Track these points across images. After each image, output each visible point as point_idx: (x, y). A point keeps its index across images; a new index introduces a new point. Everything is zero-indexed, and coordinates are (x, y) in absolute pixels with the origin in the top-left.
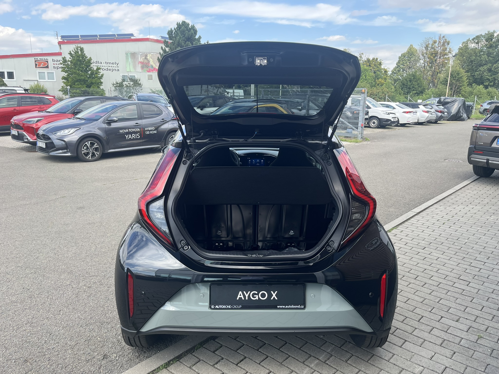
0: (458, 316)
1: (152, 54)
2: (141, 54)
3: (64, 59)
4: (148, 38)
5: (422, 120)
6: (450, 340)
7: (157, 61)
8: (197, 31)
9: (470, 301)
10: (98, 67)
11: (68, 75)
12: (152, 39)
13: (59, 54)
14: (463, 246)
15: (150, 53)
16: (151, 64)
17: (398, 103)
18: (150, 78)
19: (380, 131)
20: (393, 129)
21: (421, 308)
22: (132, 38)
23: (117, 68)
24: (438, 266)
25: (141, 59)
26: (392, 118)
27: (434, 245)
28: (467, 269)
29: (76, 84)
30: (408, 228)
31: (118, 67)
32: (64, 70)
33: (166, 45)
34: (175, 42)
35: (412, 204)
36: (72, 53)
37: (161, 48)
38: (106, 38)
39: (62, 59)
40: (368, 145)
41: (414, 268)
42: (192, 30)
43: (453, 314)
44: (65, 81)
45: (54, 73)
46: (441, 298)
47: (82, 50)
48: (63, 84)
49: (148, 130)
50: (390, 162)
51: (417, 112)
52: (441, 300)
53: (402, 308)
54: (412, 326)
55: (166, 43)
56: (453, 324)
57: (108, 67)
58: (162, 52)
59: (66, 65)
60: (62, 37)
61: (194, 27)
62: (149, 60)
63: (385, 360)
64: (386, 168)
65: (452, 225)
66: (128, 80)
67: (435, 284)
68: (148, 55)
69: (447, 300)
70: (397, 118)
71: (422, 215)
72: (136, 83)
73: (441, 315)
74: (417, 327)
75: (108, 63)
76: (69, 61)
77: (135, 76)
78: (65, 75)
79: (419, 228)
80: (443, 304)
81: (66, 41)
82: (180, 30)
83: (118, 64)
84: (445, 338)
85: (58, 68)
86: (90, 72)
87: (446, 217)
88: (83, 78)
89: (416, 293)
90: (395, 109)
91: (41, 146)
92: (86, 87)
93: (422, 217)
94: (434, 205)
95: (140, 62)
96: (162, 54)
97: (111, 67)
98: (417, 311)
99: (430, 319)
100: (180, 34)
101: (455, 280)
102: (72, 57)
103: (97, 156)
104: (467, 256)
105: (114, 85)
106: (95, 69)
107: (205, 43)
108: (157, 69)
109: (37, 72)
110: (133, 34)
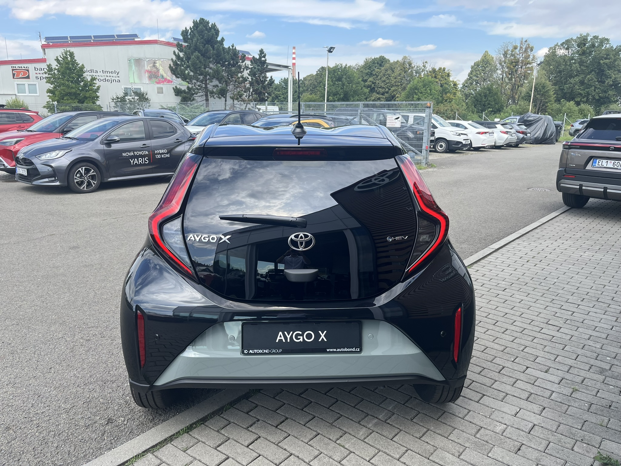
0: (548, 366)
1: (162, 60)
2: (147, 60)
3: (49, 66)
4: (156, 40)
5: (500, 143)
6: (538, 394)
7: (169, 69)
8: (219, 32)
9: (561, 349)
10: (93, 77)
11: (55, 88)
12: (161, 41)
13: (43, 61)
14: (551, 286)
15: (159, 59)
16: (161, 73)
17: (470, 122)
18: (160, 91)
19: (449, 156)
20: (465, 154)
21: (502, 357)
22: (136, 40)
23: (117, 79)
24: (521, 310)
25: (147, 67)
26: (464, 140)
27: (517, 285)
28: (556, 313)
29: (65, 98)
30: (485, 267)
31: (118, 77)
32: (49, 80)
33: (180, 49)
34: (192, 45)
35: (489, 240)
36: (60, 59)
37: (173, 53)
38: (102, 40)
39: (46, 67)
40: (435, 172)
41: (493, 312)
42: (213, 30)
43: (541, 364)
44: (50, 95)
45: (37, 85)
46: (526, 346)
47: (72, 55)
48: (48, 99)
49: (159, 154)
50: (462, 191)
51: (493, 133)
52: (525, 348)
53: (479, 358)
54: (491, 379)
55: (179, 46)
56: (542, 375)
57: (106, 77)
58: (174, 58)
59: (52, 74)
60: (47, 39)
61: (216, 26)
62: (158, 68)
63: (459, 417)
64: (457, 198)
65: (538, 263)
66: (131, 93)
67: (518, 331)
68: (157, 62)
69: (533, 348)
70: (469, 140)
71: (501, 252)
72: (142, 97)
73: (526, 365)
74: (497, 379)
75: (106, 72)
76: (55, 69)
77: (140, 89)
78: (50, 87)
79: (498, 267)
80: (528, 352)
81: (51, 44)
82: (197, 30)
83: (118, 74)
84: (533, 392)
85: (42, 78)
86: (82, 84)
87: (530, 253)
88: (73, 90)
89: (496, 340)
90: (467, 129)
91: (21, 173)
92: (78, 102)
93: (501, 254)
94: (516, 240)
95: (147, 70)
96: (175, 60)
97: (110, 76)
98: (497, 361)
99: (513, 369)
100: (197, 35)
101: (542, 325)
102: (59, 64)
103: (94, 186)
104: (557, 298)
105: (114, 100)
106: (89, 80)
107: (229, 47)
108: (168, 80)
109: (15, 84)
110: (138, 34)
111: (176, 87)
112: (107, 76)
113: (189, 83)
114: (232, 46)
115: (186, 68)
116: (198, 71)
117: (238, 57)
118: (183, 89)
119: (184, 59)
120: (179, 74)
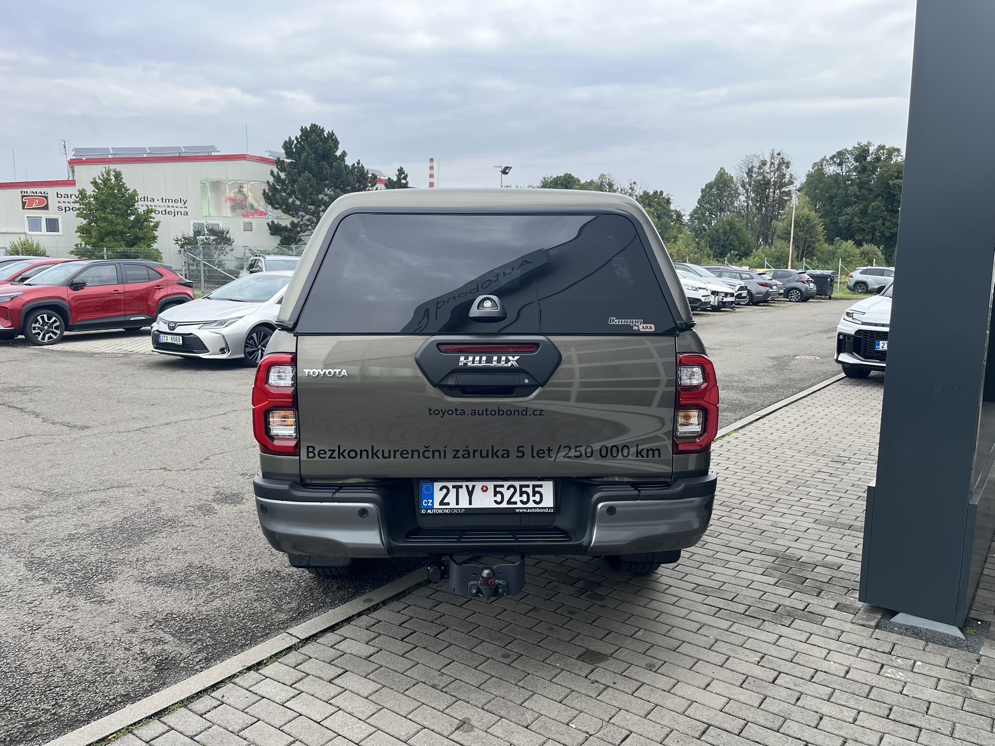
1: (252, 183)
2: (230, 183)
3: (82, 193)
4: (244, 155)
7: (262, 196)
8: (338, 143)
9: (832, 487)
10: (150, 208)
11: (89, 224)
12: (252, 156)
13: (70, 183)
15: (248, 182)
16: (250, 201)
18: (248, 227)
22: (213, 154)
23: (183, 210)
29: (106, 240)
30: (752, 432)
31: (185, 207)
32: (82, 213)
33: (281, 167)
34: (299, 162)
36: (99, 181)
37: (270, 173)
39: (76, 193)
42: (330, 141)
44: (82, 235)
45: (61, 220)
47: (118, 175)
48: (79, 241)
55: (280, 164)
56: (814, 502)
57: (166, 208)
58: (271, 180)
59: (85, 204)
60: (77, 151)
61: (334, 134)
62: (246, 195)
65: (809, 427)
66: (205, 231)
68: (245, 185)
72: (222, 238)
75: (167, 200)
76: (90, 196)
77: (218, 225)
78: (82, 223)
81: (84, 159)
82: (306, 140)
83: (185, 203)
85: (68, 209)
86: (132, 218)
87: (800, 419)
88: (120, 228)
92: (125, 245)
93: (768, 420)
95: (228, 197)
96: (273, 183)
97: (173, 207)
100: (307, 148)
102: (97, 189)
105: (180, 243)
106: (143, 213)
107: (354, 164)
108: (260, 212)
109: (26, 218)
110: (216, 146)
111: (273, 222)
112: (168, 206)
113: (293, 217)
114: (358, 163)
115: (290, 195)
116: (307, 198)
117: (368, 178)
118: (283, 224)
119: (287, 182)
120: (278, 203)
